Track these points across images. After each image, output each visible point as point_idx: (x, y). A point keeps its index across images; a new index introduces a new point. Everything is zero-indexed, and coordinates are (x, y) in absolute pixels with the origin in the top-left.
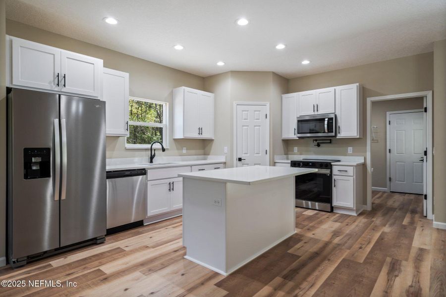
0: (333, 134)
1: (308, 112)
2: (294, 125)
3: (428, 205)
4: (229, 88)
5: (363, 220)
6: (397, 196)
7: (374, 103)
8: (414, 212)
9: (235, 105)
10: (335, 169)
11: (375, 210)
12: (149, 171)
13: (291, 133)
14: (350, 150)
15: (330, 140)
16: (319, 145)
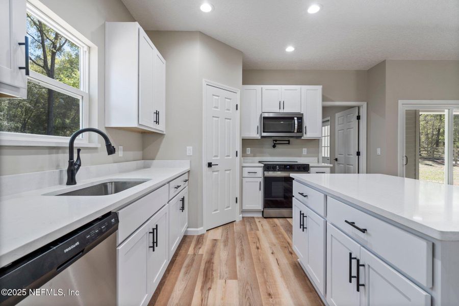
1: (273, 110)
2: (257, 123)
9: (205, 84)
14: (305, 151)
15: (289, 141)
16: (274, 146)
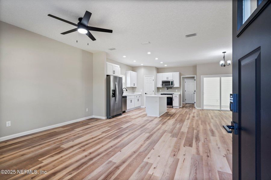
0: (172, 86)
1: (165, 79)
2: (161, 83)
3: (195, 105)
4: (142, 71)
5: (181, 109)
6: (187, 104)
7: (183, 77)
8: (192, 107)
9: (144, 76)
10: (174, 96)
11: (183, 107)
12: (127, 97)
13: (160, 85)
14: (177, 90)
15: (171, 88)
16: (168, 89)
